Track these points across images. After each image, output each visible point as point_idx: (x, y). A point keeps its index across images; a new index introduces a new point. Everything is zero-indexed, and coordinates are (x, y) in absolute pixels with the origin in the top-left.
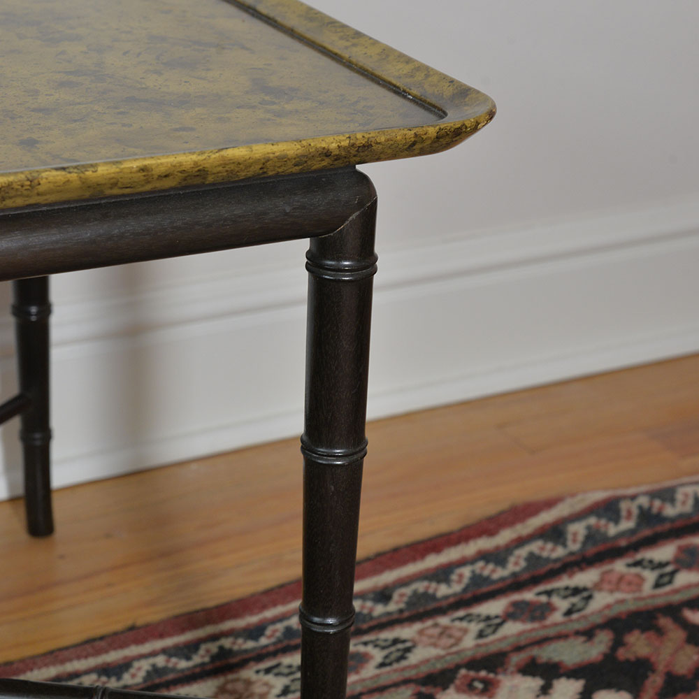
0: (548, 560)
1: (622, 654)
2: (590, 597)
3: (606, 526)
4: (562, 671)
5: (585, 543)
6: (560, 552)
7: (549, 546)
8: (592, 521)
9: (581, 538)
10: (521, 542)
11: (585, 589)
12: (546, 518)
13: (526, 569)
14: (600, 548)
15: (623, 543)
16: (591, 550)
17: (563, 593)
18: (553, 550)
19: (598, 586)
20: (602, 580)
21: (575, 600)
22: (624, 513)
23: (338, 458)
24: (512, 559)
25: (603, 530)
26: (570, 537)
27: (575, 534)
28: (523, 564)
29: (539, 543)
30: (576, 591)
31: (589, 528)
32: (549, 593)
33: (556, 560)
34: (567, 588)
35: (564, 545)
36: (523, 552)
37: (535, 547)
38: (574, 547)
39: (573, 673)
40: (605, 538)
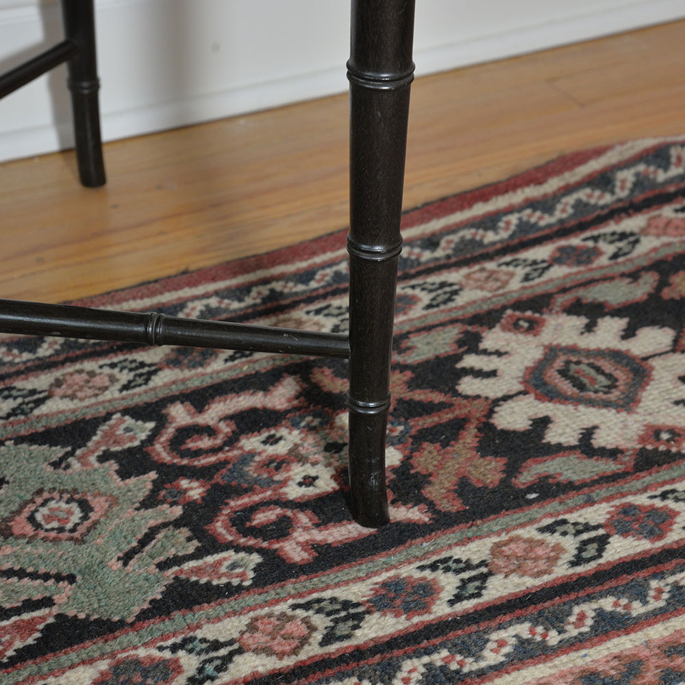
0: (595, 207)
1: (667, 293)
2: (637, 241)
3: (655, 172)
4: (606, 310)
5: (632, 191)
6: (608, 199)
7: (597, 193)
8: (641, 168)
9: (629, 185)
10: (568, 190)
11: (632, 234)
12: (595, 165)
13: (574, 215)
14: (649, 194)
15: (672, 189)
16: (639, 197)
17: (609, 238)
18: (600, 197)
19: (645, 231)
20: (649, 225)
21: (620, 244)
22: (673, 160)
23: (385, 82)
24: (559, 207)
25: (651, 176)
26: (618, 184)
27: (623, 181)
28: (570, 211)
29: (588, 191)
30: (623, 236)
31: (637, 175)
32: (595, 239)
33: (603, 207)
34: (613, 234)
35: (613, 193)
36: (571, 199)
37: (582, 194)
38: (622, 194)
39: (617, 312)
40: (654, 184)
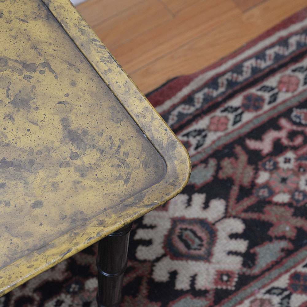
0: (187, 115)
1: (222, 175)
2: (205, 136)
3: (212, 92)
4: (196, 189)
5: (203, 103)
6: (192, 110)
7: (187, 107)
8: (206, 90)
9: (201, 100)
10: (174, 107)
11: (204, 130)
12: (185, 91)
13: (178, 121)
14: (210, 104)
15: (220, 99)
16: (206, 106)
17: (194, 134)
18: (189, 109)
19: (209, 129)
20: (211, 123)
21: (198, 138)
22: (220, 84)
24: (171, 117)
25: (211, 94)
26: (196, 100)
27: (198, 99)
28: (176, 118)
29: (183, 106)
30: (199, 132)
31: (205, 94)
32: (187, 135)
33: (191, 114)
34: (195, 131)
35: (194, 106)
36: (175, 112)
37: (180, 109)
38: (198, 106)
39: (200, 190)
40: (212, 98)
